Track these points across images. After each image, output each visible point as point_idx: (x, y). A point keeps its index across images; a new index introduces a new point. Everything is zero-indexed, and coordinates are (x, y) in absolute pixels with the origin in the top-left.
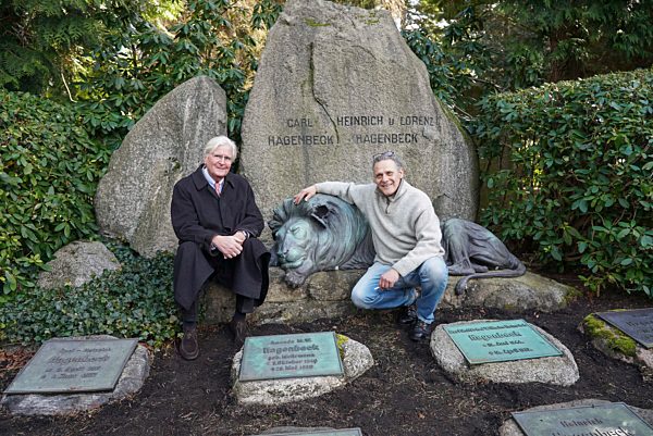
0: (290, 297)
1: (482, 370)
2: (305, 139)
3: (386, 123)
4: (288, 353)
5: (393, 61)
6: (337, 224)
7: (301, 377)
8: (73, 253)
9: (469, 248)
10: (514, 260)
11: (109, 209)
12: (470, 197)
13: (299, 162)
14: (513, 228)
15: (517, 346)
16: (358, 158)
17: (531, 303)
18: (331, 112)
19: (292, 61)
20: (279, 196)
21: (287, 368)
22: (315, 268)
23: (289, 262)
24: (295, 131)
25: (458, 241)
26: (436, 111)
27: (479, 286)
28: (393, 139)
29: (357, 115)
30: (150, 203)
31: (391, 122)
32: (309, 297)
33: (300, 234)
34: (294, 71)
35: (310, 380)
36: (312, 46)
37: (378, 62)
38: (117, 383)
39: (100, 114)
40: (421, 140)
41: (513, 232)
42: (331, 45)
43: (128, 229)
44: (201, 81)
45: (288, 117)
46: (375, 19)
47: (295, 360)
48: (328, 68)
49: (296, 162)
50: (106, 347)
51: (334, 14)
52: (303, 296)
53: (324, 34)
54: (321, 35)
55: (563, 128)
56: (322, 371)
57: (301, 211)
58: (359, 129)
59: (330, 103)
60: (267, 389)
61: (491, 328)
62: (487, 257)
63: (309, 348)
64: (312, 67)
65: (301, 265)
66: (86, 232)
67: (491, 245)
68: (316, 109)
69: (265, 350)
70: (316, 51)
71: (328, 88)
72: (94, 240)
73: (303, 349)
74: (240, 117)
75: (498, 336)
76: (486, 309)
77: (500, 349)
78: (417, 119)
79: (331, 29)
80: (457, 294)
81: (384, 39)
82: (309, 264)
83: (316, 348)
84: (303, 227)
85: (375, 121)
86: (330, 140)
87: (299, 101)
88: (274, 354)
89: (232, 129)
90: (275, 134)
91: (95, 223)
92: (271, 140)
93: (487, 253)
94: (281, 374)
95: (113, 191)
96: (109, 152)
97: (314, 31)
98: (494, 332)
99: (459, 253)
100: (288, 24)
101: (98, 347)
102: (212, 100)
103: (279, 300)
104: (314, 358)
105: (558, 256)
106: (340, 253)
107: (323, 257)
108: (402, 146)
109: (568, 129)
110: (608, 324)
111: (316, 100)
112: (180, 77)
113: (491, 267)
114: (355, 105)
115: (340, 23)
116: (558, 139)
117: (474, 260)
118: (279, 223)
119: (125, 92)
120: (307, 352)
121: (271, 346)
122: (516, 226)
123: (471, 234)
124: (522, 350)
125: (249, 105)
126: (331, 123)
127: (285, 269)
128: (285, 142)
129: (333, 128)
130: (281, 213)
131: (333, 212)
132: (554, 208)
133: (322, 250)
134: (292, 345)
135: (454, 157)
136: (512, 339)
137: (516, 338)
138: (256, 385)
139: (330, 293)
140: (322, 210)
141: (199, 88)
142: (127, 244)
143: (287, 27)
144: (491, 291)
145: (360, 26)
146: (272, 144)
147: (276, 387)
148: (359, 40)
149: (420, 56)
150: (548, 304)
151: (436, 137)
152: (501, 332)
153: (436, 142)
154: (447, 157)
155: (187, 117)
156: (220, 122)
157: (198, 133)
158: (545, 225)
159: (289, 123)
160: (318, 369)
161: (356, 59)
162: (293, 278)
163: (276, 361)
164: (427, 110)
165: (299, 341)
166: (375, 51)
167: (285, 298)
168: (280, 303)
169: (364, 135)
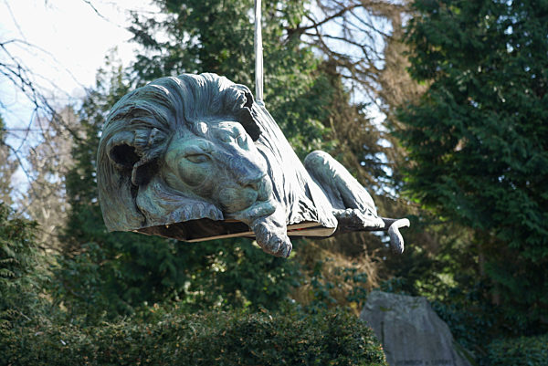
5: (426, 331)
26: (453, 356)
29: (408, 359)
31: (427, 363)
36: (382, 323)
37: (418, 332)
42: (393, 323)
46: (417, 304)
48: (391, 335)
51: (394, 302)
70: (385, 326)
79: (392, 313)
85: (417, 362)
97: (384, 314)
100: (370, 310)
115: (397, 308)
143: (370, 312)
148: (407, 320)
149: (446, 321)
164: (447, 356)
166: (416, 326)
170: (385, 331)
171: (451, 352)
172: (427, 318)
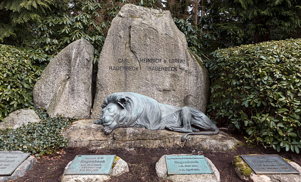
0: (105, 138)
1: (172, 178)
2: (126, 68)
3: (162, 62)
4: (91, 164)
5: (166, 34)
6: (129, 107)
7: (91, 174)
8: (18, 114)
9: (191, 120)
10: (214, 127)
11: (39, 96)
12: (203, 96)
13: (123, 79)
14: (221, 112)
15: (194, 168)
16: (149, 77)
17: (216, 148)
18: (138, 56)
19: (122, 33)
21: (87, 170)
22: (117, 126)
23: (105, 123)
24: (121, 64)
25: (186, 117)
26: (187, 57)
27: (192, 139)
28: (166, 69)
29: (149, 58)
30: (56, 93)
31: (165, 62)
32: (114, 139)
33: (112, 110)
34: (122, 38)
35: (94, 176)
36: (130, 27)
37: (159, 35)
38: (13, 172)
39: (38, 54)
40: (179, 70)
41: (221, 114)
42: (138, 27)
43: (46, 104)
44: (80, 42)
45: (119, 58)
46: (161, 15)
47: (92, 166)
48: (137, 37)
49: (121, 78)
50: (15, 156)
51: (143, 12)
52: (111, 138)
53: (136, 22)
55: (241, 67)
56: (101, 172)
57: (114, 101)
58: (150, 64)
59: (137, 52)
60: (75, 179)
61: (187, 158)
62: (200, 125)
63: (101, 162)
64: (130, 36)
65: (111, 124)
66: (27, 105)
67: (203, 119)
68: (131, 55)
69: (82, 162)
70: (132, 29)
71: (137, 45)
72: (31, 109)
73: (98, 162)
74: (98, 57)
75: (188, 162)
77: (185, 168)
78: (178, 61)
79: (140, 19)
80: (182, 141)
81: (163, 24)
82: (115, 123)
83: (104, 162)
84: (114, 108)
85: (157, 61)
86: (137, 69)
87: (124, 51)
88: (84, 164)
89: (94, 63)
90: (113, 65)
91: (33, 102)
92: (110, 68)
93: (200, 123)
94: (83, 173)
95: (41, 88)
96: (41, 71)
97: (132, 20)
98: (187, 160)
99: (186, 122)
100: (121, 17)
101: (12, 156)
102: (84, 50)
103: (100, 139)
104: (100, 166)
105: (237, 126)
106: (129, 119)
107: (121, 121)
108: (170, 72)
109: (243, 67)
110: (244, 161)
111: (132, 51)
112: (73, 39)
113: (201, 130)
114: (148, 53)
115: (145, 16)
116: (238, 72)
117: (193, 126)
118: (105, 105)
119: (50, 45)
120: (99, 163)
121: (85, 160)
122: (222, 111)
123: (193, 114)
124: (195, 170)
125: (102, 52)
126: (138, 61)
127: (104, 126)
128: (117, 69)
129: (138, 64)
130: (106, 101)
131: (128, 101)
132: (236, 104)
133: (121, 118)
134: (94, 160)
135: (195, 78)
136: (193, 164)
137: (196, 164)
138: (70, 176)
140: (123, 101)
141: (79, 44)
142: (46, 111)
143: (121, 18)
144: (198, 141)
145: (153, 18)
146: (111, 70)
147: (78, 178)
148: (151, 25)
149: (183, 31)
150: (225, 149)
151: (186, 69)
152: (190, 160)
153: (186, 71)
154: (192, 78)
155: (73, 57)
156: (87, 59)
157: (77, 64)
158: (234, 112)
159: (119, 61)
160: (100, 171)
161: (150, 33)
162: (107, 130)
163: (84, 166)
164: (182, 56)
165: (98, 158)
166: (159, 30)
167: (103, 139)
168: (101, 141)
169: (152, 67)
170: (132, 33)
171: (186, 53)
172: (168, 24)
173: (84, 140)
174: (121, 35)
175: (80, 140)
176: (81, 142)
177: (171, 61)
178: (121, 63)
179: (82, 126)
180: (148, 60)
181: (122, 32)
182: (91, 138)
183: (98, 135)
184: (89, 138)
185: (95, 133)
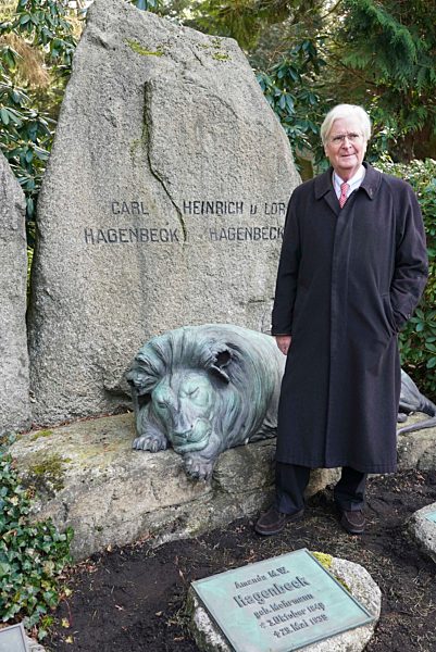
0: (191, 494)
2: (138, 234)
3: (246, 210)
4: (275, 600)
5: (260, 123)
6: (241, 375)
13: (132, 271)
16: (213, 262)
18: (174, 193)
19: (117, 108)
20: (105, 324)
21: (296, 628)
22: (223, 447)
23: (188, 441)
24: (123, 222)
27: (411, 444)
28: (255, 234)
31: (253, 210)
34: (119, 125)
36: (146, 87)
37: (241, 123)
42: (177, 91)
45: (111, 198)
47: (293, 610)
48: (172, 125)
49: (127, 269)
52: (207, 489)
53: (163, 71)
54: (158, 72)
56: (344, 622)
57: (194, 361)
58: (212, 220)
59: (174, 180)
63: (295, 585)
65: (206, 445)
67: (406, 383)
68: (152, 186)
69: (240, 602)
70: (156, 97)
71: (173, 157)
73: (287, 587)
76: (423, 473)
78: (284, 207)
79: (170, 63)
82: (216, 438)
85: (233, 208)
86: (173, 235)
87: (127, 172)
88: (256, 607)
90: (94, 226)
92: (87, 234)
94: (295, 640)
100: (104, 45)
103: (175, 501)
104: (315, 602)
107: (231, 428)
108: (266, 244)
111: (154, 174)
114: (209, 184)
118: (152, 379)
120: (297, 591)
121: (244, 593)
127: (183, 454)
128: (109, 238)
129: (177, 217)
131: (235, 359)
133: (229, 419)
134: (269, 585)
139: (246, 481)
140: (223, 357)
143: (103, 51)
144: (424, 448)
145: (208, 63)
146: (90, 242)
148: (214, 86)
156: (17, 206)
159: (115, 208)
160: (334, 619)
161: (211, 114)
162: (198, 465)
163: (270, 619)
165: (272, 575)
166: (238, 107)
167: (185, 497)
168: (178, 505)
169: (219, 229)
173: (127, 516)
174: (115, 114)
175: (114, 519)
176: (117, 525)
177: (269, 208)
178: (122, 217)
179: (111, 470)
180: (208, 207)
181: (119, 103)
182: (148, 503)
183: (167, 489)
184: (142, 507)
185: (157, 483)
